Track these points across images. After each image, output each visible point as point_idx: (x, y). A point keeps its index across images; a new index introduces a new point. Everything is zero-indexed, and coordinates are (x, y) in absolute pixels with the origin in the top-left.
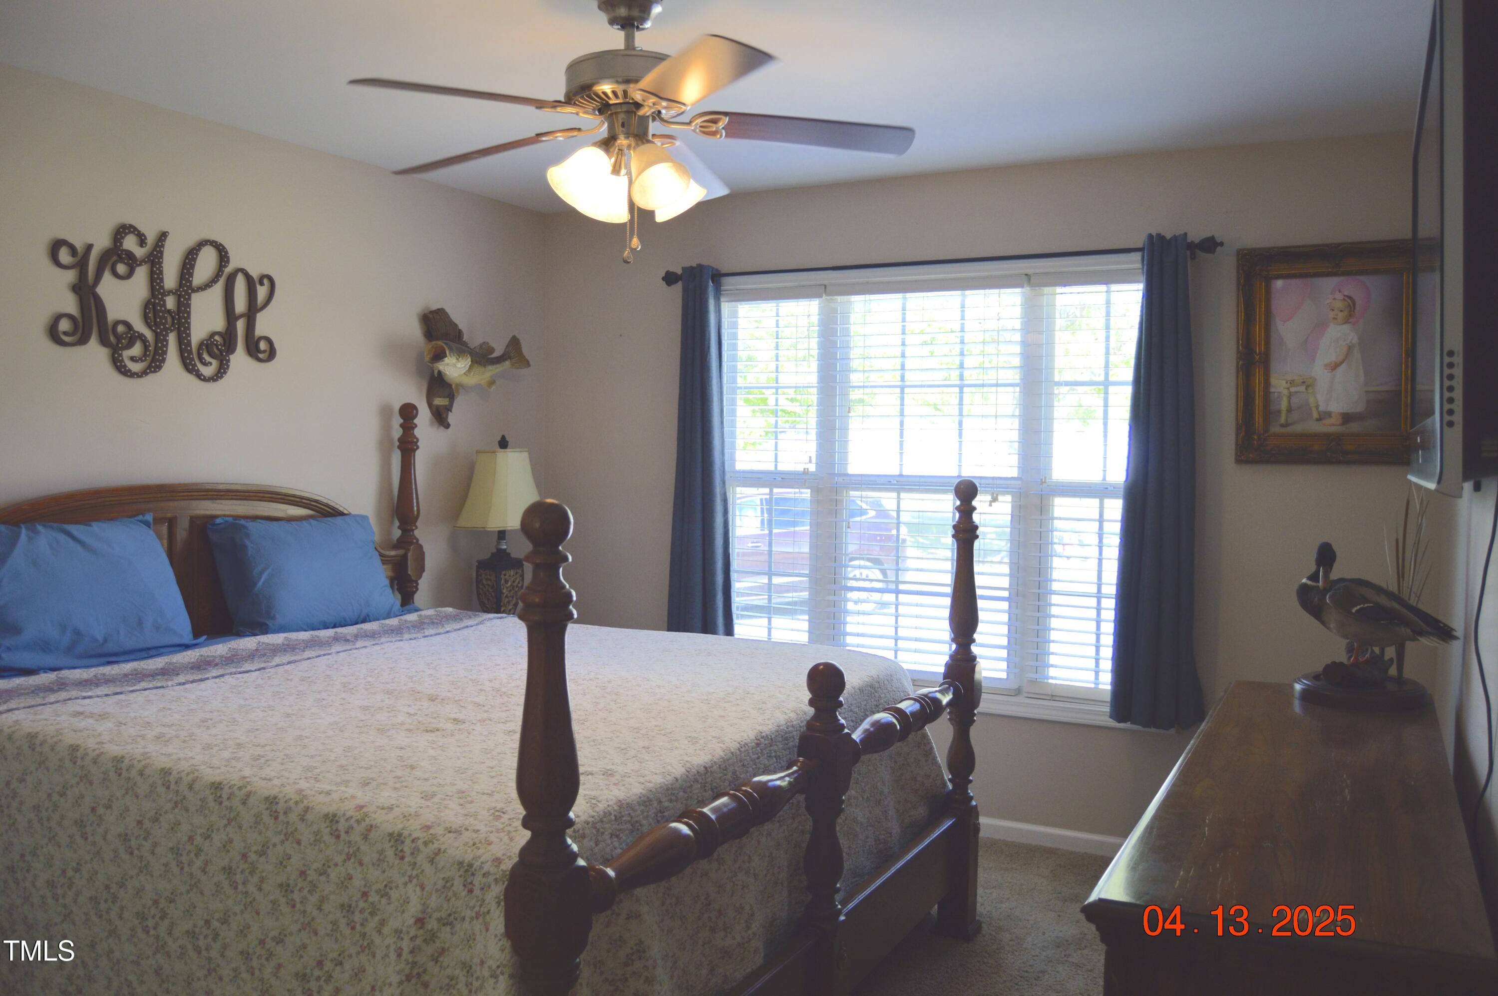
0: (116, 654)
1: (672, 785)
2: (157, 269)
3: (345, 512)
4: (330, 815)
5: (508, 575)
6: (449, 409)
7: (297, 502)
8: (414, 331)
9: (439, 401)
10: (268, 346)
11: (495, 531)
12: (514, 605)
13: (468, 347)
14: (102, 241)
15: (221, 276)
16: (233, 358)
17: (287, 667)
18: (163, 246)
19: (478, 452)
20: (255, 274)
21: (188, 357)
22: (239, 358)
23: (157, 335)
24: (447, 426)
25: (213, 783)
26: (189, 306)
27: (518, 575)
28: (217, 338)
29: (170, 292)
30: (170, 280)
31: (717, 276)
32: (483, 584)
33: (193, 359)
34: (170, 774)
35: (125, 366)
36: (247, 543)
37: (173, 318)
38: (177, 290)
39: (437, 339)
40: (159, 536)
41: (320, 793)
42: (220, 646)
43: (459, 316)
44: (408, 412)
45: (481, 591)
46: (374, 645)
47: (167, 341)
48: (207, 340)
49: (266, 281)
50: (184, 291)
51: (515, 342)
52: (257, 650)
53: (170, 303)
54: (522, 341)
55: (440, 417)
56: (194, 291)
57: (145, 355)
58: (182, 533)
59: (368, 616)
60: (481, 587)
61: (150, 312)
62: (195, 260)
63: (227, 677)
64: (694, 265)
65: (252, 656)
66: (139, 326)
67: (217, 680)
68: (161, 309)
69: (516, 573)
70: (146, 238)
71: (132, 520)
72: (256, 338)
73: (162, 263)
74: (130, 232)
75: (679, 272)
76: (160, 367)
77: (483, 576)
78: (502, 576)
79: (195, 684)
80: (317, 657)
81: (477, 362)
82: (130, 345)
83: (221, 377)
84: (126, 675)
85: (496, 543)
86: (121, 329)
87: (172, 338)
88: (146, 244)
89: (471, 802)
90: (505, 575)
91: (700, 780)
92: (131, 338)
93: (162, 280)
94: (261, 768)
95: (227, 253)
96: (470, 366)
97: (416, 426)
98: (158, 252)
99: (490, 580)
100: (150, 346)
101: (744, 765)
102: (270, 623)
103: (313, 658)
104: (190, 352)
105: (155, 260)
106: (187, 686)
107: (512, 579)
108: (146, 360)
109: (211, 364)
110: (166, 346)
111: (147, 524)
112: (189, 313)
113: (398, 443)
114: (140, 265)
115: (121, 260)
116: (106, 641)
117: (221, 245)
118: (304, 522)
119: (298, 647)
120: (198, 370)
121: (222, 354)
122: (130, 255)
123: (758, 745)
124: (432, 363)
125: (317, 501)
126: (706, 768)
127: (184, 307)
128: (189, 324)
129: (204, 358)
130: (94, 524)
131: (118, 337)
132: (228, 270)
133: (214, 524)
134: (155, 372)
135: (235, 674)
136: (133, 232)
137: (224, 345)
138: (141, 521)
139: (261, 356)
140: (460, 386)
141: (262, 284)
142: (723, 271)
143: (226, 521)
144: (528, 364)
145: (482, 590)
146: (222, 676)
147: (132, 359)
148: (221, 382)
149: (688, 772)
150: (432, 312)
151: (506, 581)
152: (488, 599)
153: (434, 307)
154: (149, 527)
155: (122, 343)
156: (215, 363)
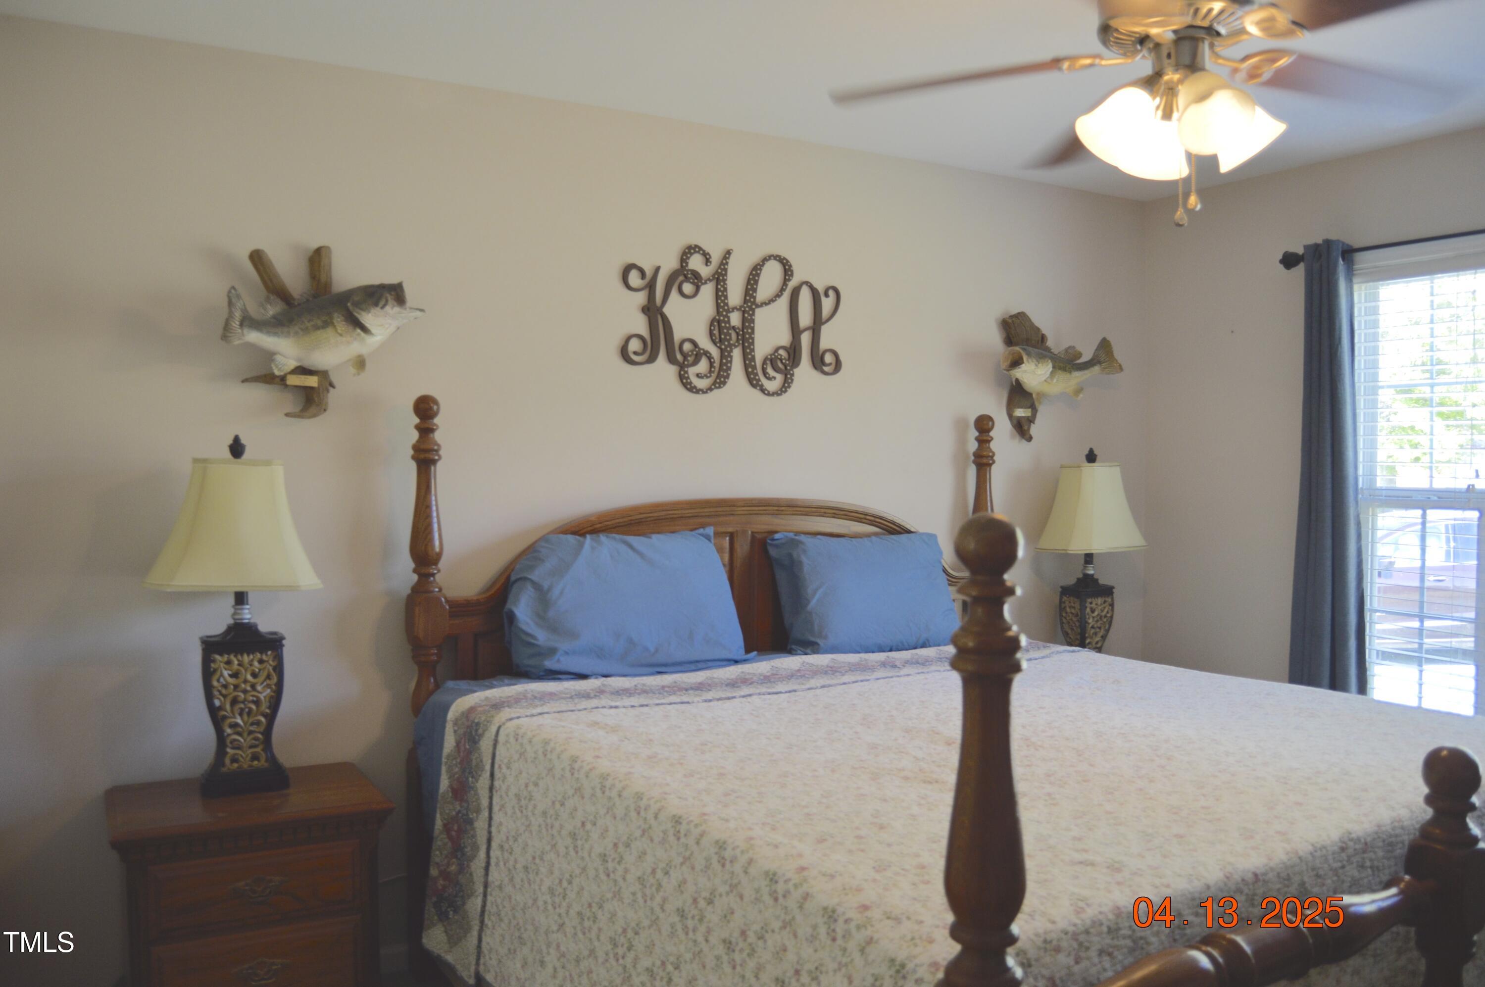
0: (666, 665)
1: (1200, 893)
2: (722, 286)
3: (912, 530)
4: (771, 873)
5: (1094, 603)
6: (1031, 420)
7: (861, 518)
8: (994, 338)
9: (1020, 412)
10: (834, 359)
11: (1082, 554)
12: (1102, 637)
13: (1051, 353)
14: (669, 264)
15: (785, 290)
16: (797, 371)
17: (818, 691)
18: (727, 263)
19: (1062, 467)
20: (820, 287)
21: (752, 372)
22: (804, 371)
23: (722, 351)
24: (1030, 439)
25: (674, 816)
26: (753, 321)
27: (1107, 604)
28: (781, 352)
29: (734, 309)
30: (735, 297)
31: (1349, 253)
32: (1066, 613)
33: (757, 374)
34: (642, 799)
35: (691, 383)
36: (804, 559)
37: (738, 334)
38: (741, 307)
39: (1016, 344)
40: (720, 550)
41: (768, 845)
42: (764, 663)
43: (1042, 320)
44: (984, 425)
45: (1064, 620)
46: (918, 673)
47: (731, 357)
48: (771, 355)
49: (831, 293)
50: (748, 306)
51: (1105, 345)
52: (799, 671)
53: (735, 319)
54: (1112, 343)
55: (1022, 428)
56: (758, 306)
57: (710, 372)
58: (743, 548)
59: (928, 640)
60: (1064, 615)
61: (714, 330)
62: (758, 275)
63: (755, 697)
64: (1320, 241)
65: (791, 676)
66: (705, 343)
67: (744, 699)
68: (725, 326)
69: (1105, 602)
70: (710, 257)
71: (693, 533)
72: (821, 353)
73: (726, 280)
74: (695, 252)
75: (1300, 251)
76: (724, 383)
77: (1067, 602)
78: (1088, 605)
79: (720, 702)
80: (854, 682)
81: (1060, 368)
82: (696, 362)
83: (786, 391)
84: (663, 687)
85: (1082, 567)
86: (687, 347)
87: (737, 354)
88: (711, 262)
89: (928, 882)
90: (1091, 603)
91: (1246, 891)
92: (696, 355)
93: (726, 297)
94: (726, 806)
95: (790, 266)
96: (1052, 373)
97: (992, 439)
98: (722, 270)
99: (1074, 608)
100: (714, 362)
101: (1318, 876)
102: (821, 642)
103: (849, 683)
104: (755, 367)
105: (720, 278)
106: (712, 704)
107: (1100, 608)
108: (711, 376)
109: (775, 378)
110: (731, 362)
111: (708, 537)
112: (753, 329)
113: (973, 458)
114: (706, 283)
115: (687, 279)
116: (657, 651)
117: (784, 258)
118: (866, 539)
119: (839, 670)
120: (762, 386)
121: (786, 368)
122: (696, 275)
123: (1343, 849)
124: (1008, 370)
125: (881, 518)
126: (1256, 875)
127: (748, 321)
128: (753, 339)
129: (768, 373)
130: (654, 536)
131: (685, 356)
132: (792, 284)
133: (773, 540)
134: (720, 387)
135: (764, 694)
136: (698, 252)
137: (789, 360)
138: (700, 534)
139: (826, 369)
140: (1041, 395)
141: (827, 295)
142: (1356, 246)
143: (787, 537)
144: (1121, 369)
145: (1065, 618)
146: (750, 695)
147: (698, 376)
148: (784, 396)
149: (1228, 878)
150: (1011, 317)
151: (1093, 611)
152: (1072, 629)
153: (1014, 311)
154: (709, 540)
155: (688, 361)
156: (779, 378)
